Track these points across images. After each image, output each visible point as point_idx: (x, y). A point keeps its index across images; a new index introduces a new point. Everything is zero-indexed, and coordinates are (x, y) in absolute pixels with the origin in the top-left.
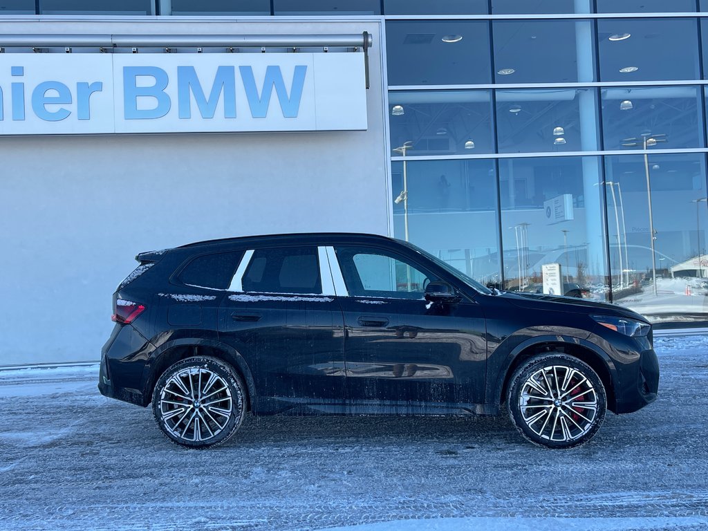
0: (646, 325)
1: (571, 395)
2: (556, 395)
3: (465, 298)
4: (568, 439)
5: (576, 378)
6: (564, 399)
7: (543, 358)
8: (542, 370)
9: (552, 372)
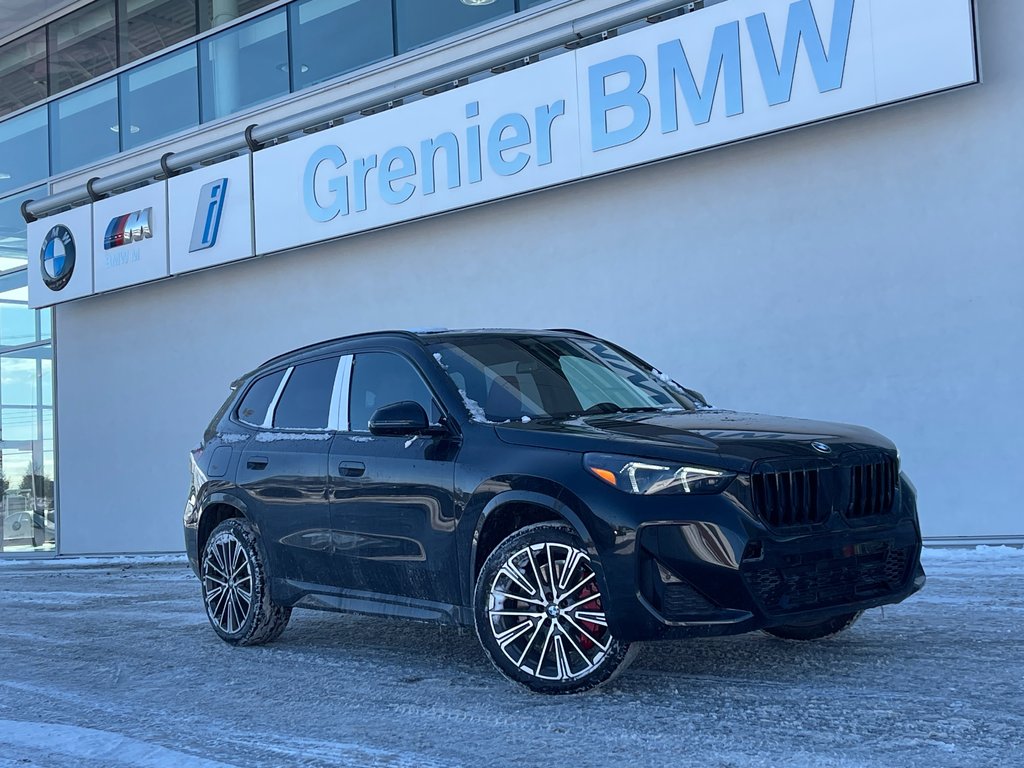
1: (575, 598)
2: (549, 597)
4: (565, 677)
6: (564, 604)
8: (527, 549)
9: (543, 553)
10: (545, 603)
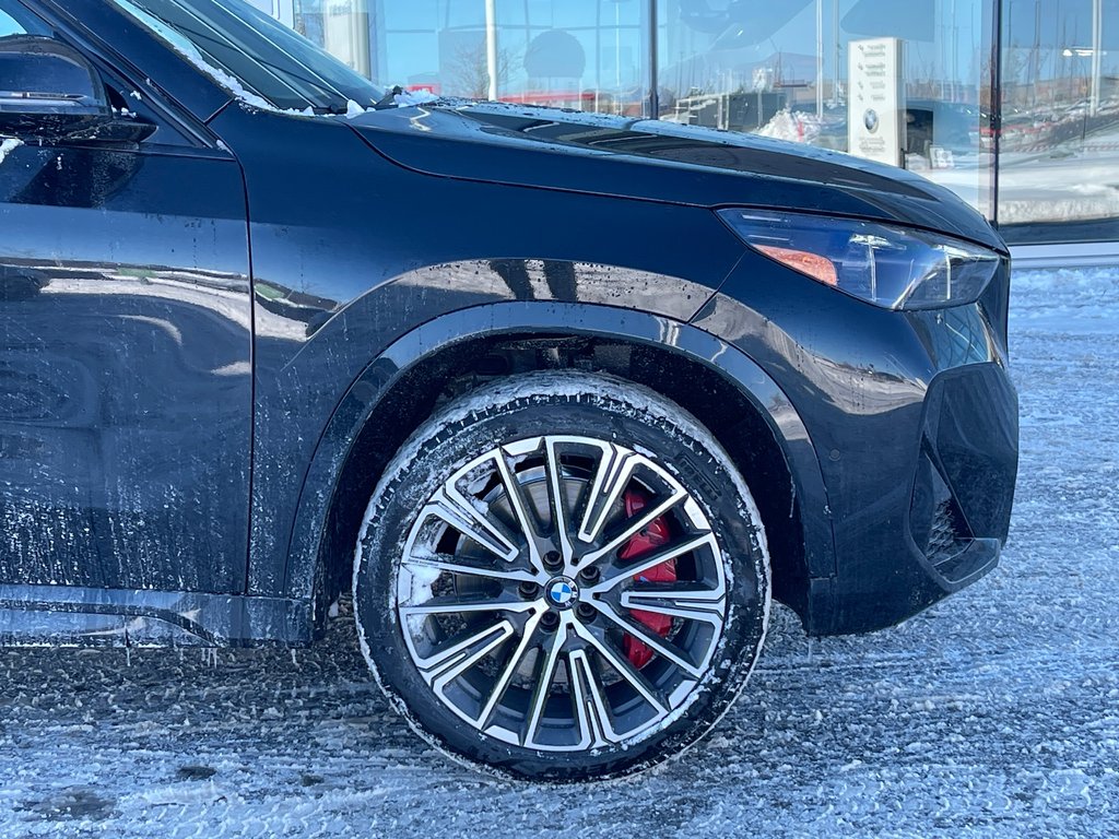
0: (981, 254)
1: (623, 559)
2: (554, 561)
3: (169, 124)
4: (600, 743)
5: (642, 491)
6: (591, 576)
7: (503, 401)
8: (496, 454)
9: (537, 459)
10: (543, 578)
